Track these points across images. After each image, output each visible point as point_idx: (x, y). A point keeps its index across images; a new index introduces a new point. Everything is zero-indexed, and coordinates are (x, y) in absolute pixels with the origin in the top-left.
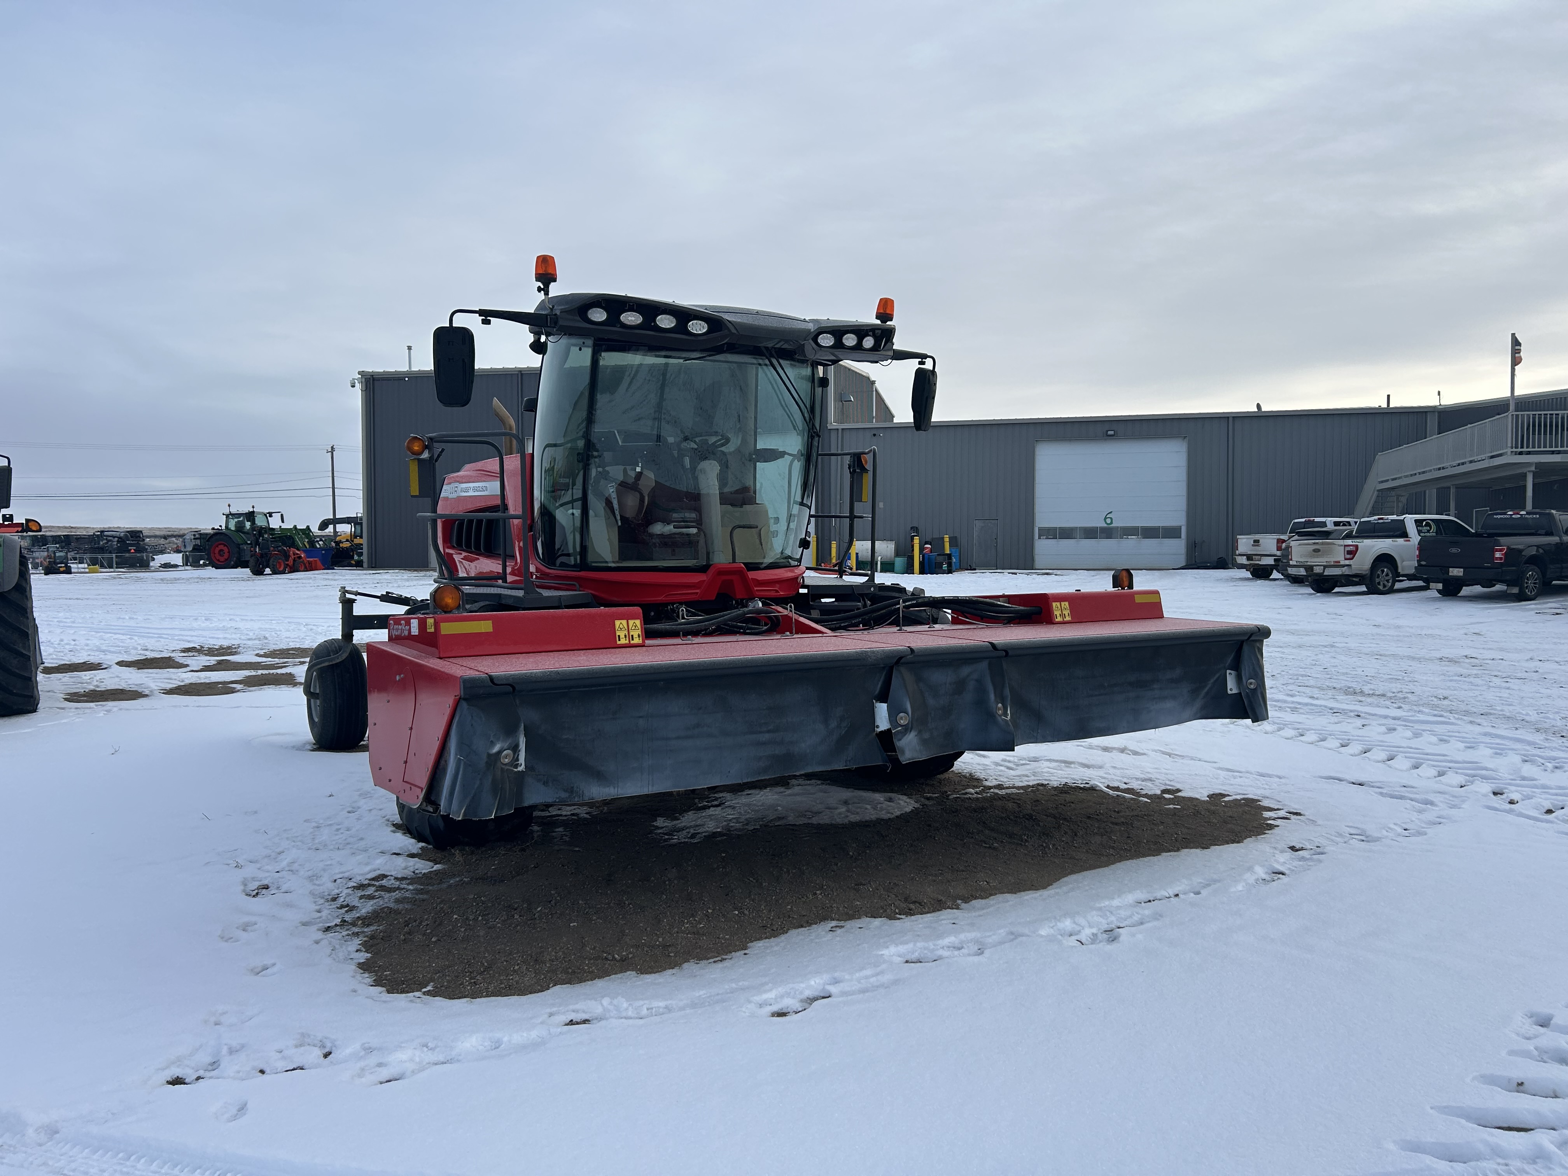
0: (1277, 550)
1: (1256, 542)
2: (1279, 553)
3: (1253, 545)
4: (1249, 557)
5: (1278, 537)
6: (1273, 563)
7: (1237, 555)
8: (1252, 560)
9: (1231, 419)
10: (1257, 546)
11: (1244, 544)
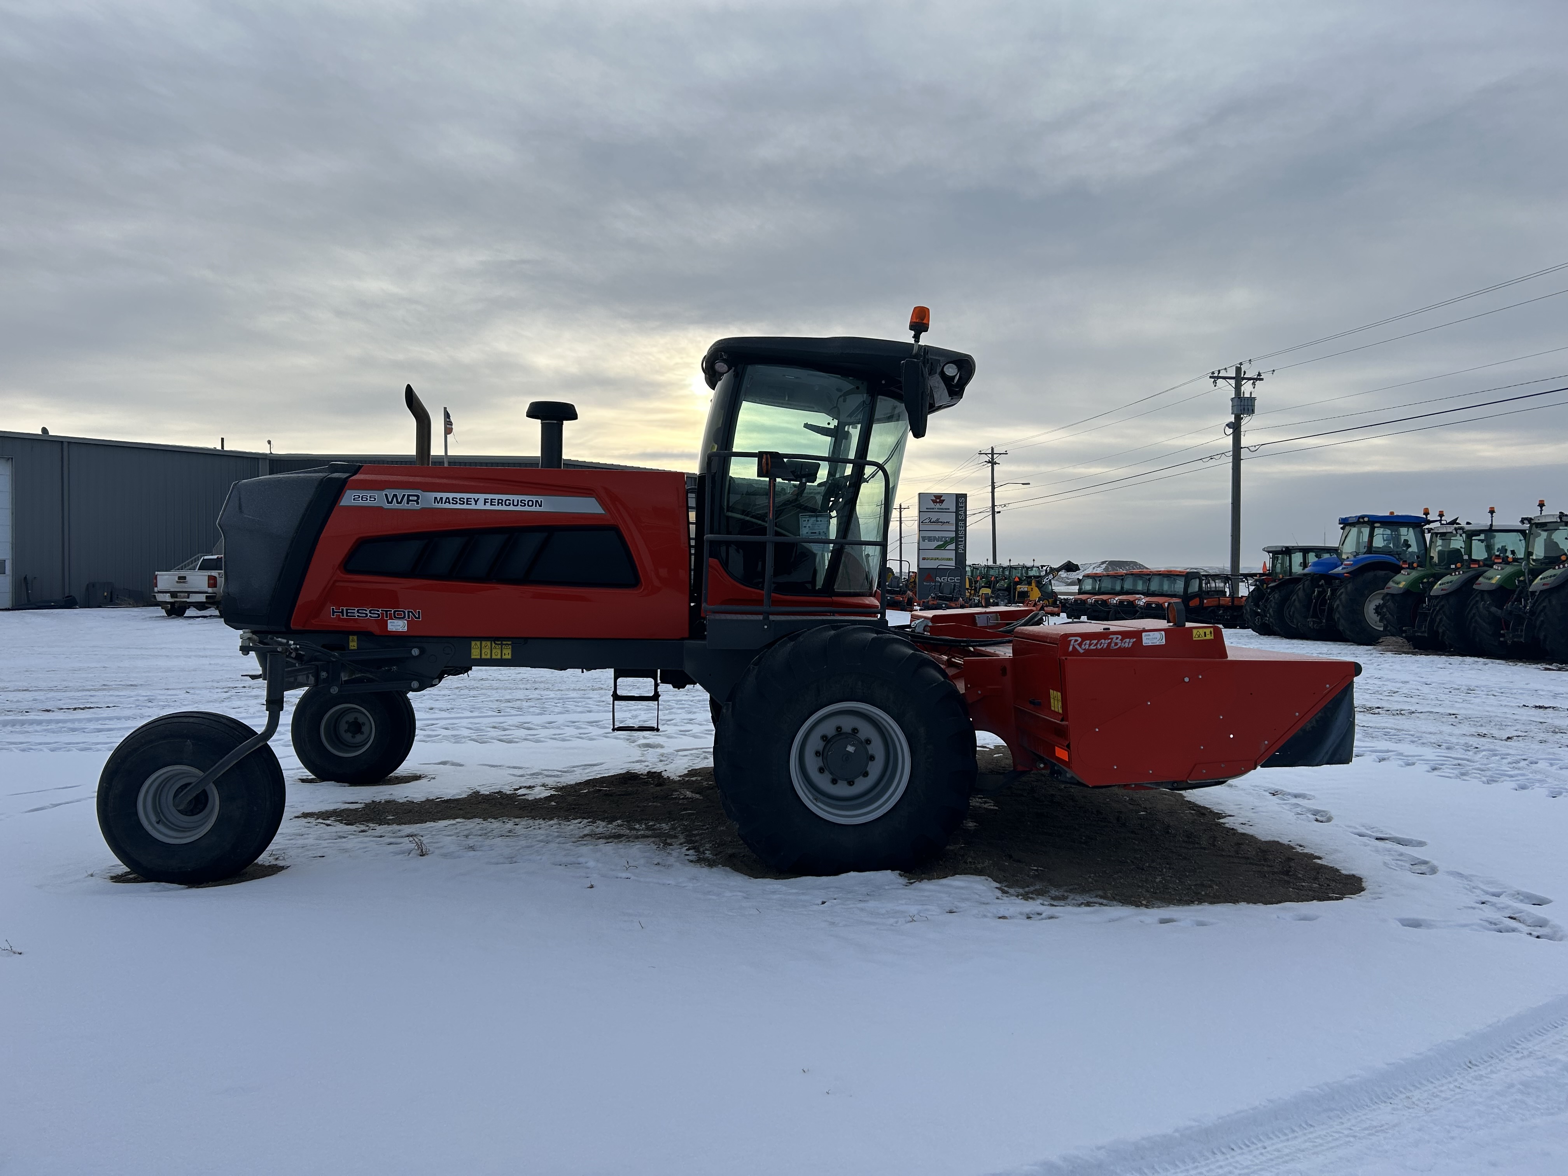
0: (208, 587)
1: (182, 579)
2: (210, 590)
3: (177, 582)
4: (174, 594)
5: (209, 573)
6: (205, 601)
7: (156, 593)
8: (177, 597)
9: (65, 445)
10: (184, 582)
11: (166, 580)
